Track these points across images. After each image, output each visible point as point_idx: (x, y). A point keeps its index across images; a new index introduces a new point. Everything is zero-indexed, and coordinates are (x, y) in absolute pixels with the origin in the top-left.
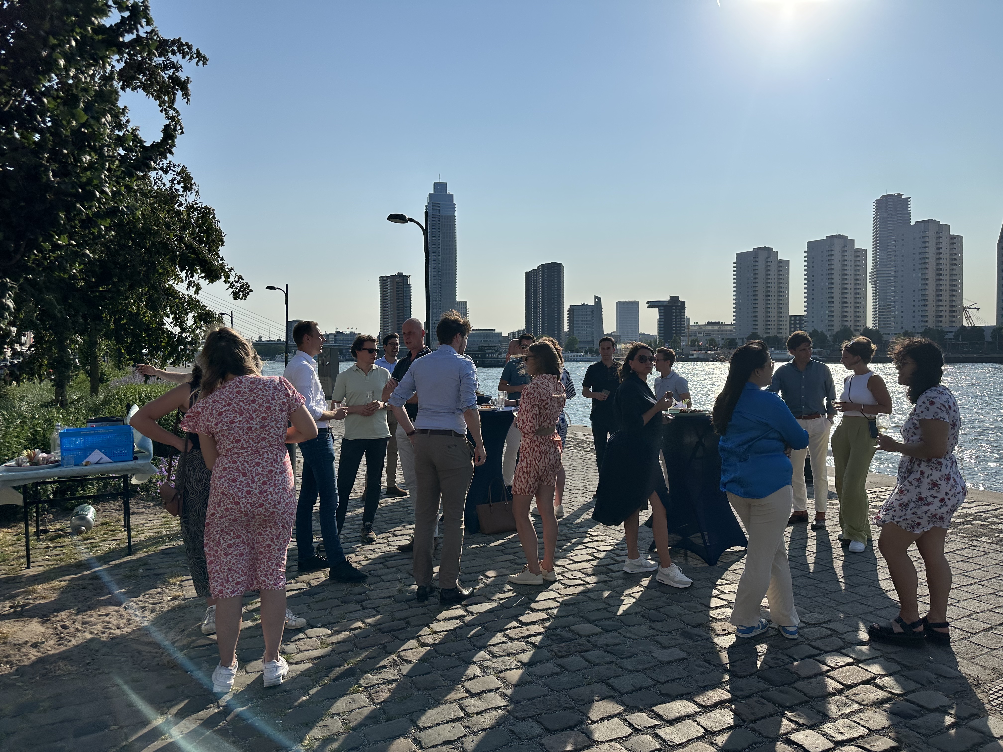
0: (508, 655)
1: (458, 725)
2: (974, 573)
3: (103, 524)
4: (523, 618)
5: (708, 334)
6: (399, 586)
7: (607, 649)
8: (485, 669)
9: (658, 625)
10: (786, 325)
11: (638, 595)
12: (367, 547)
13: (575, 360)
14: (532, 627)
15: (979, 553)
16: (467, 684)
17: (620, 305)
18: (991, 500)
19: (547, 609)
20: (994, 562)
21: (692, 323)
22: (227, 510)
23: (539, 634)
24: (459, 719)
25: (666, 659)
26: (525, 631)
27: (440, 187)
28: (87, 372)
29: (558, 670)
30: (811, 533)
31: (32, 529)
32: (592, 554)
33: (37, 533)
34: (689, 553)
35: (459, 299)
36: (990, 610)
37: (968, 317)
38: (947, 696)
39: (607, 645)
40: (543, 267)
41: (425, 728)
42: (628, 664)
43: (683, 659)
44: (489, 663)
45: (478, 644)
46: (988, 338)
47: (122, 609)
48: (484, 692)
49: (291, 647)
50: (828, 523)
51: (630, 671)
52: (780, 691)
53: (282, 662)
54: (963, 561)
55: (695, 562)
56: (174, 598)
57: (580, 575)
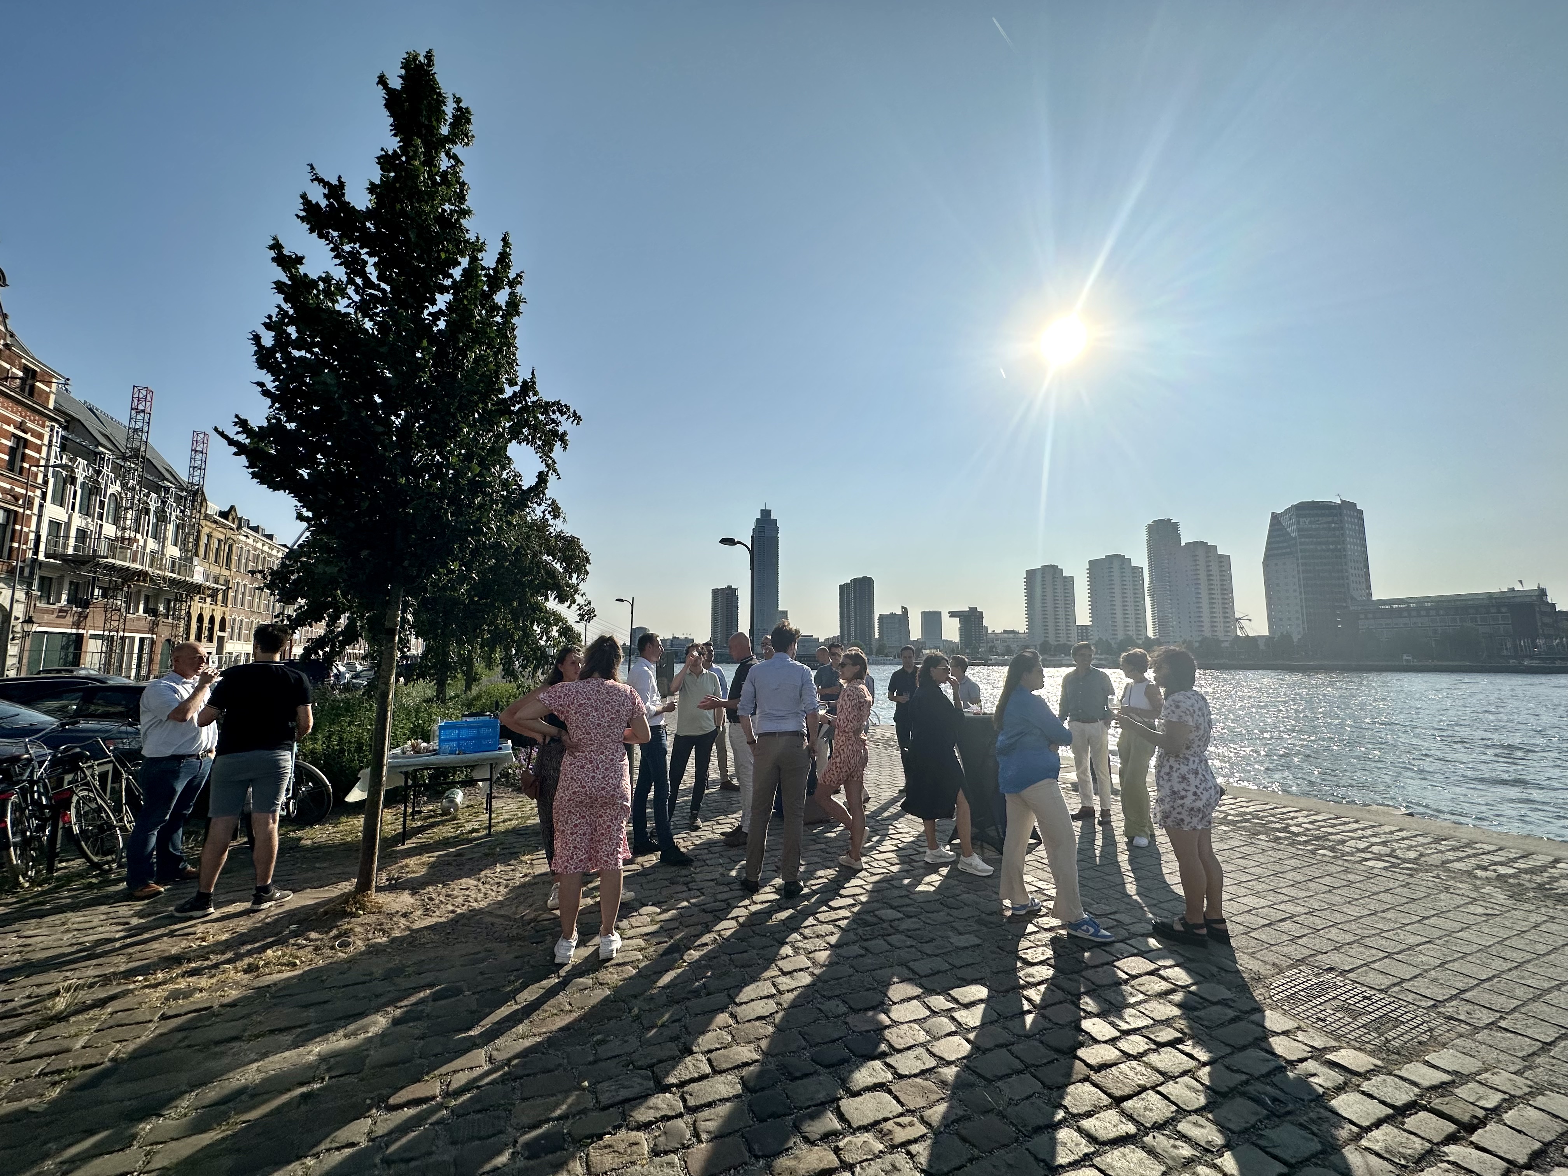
0: (818, 937)
1: (771, 1002)
2: (1253, 870)
3: (468, 807)
4: (832, 904)
5: (1004, 641)
6: (721, 870)
7: (907, 933)
8: (796, 950)
9: (955, 913)
10: (1074, 633)
11: (937, 884)
12: (694, 834)
13: (885, 664)
14: (840, 911)
15: (1258, 851)
16: (780, 963)
17: (924, 614)
18: (1267, 800)
19: (854, 895)
20: (1272, 860)
21: (989, 631)
22: (574, 793)
23: (846, 918)
24: (772, 996)
25: (962, 944)
26: (833, 915)
27: (766, 514)
28: (463, 672)
29: (863, 952)
30: (1098, 828)
31: (410, 810)
32: (896, 845)
33: (412, 814)
34: (985, 845)
35: (780, 609)
36: (1269, 906)
37: (1242, 628)
38: (1229, 990)
39: (908, 930)
40: (855, 581)
41: (741, 1004)
42: (928, 948)
43: (978, 945)
44: (800, 944)
45: (791, 926)
46: (1262, 647)
47: (480, 884)
48: (795, 971)
49: (624, 924)
50: (1113, 818)
51: (929, 955)
52: (1070, 979)
53: (616, 937)
54: (1243, 858)
55: (991, 853)
56: (526, 875)
57: (885, 864)
